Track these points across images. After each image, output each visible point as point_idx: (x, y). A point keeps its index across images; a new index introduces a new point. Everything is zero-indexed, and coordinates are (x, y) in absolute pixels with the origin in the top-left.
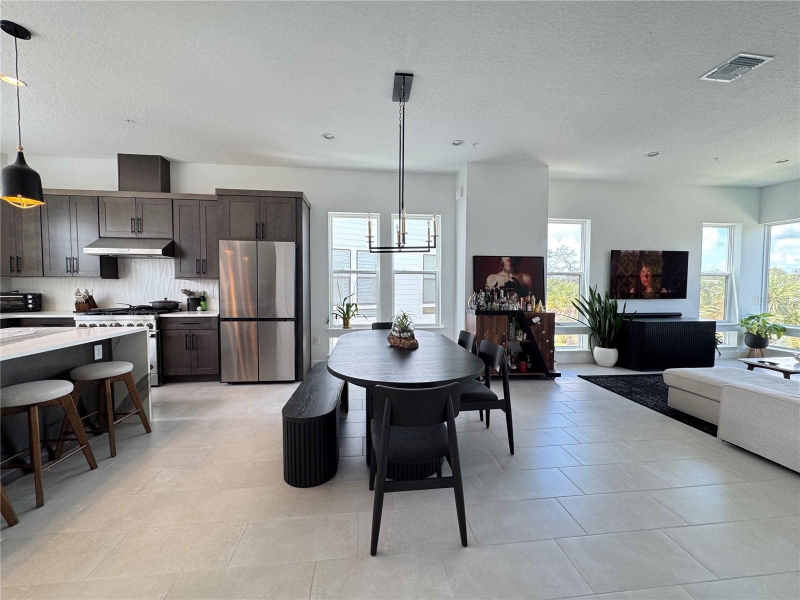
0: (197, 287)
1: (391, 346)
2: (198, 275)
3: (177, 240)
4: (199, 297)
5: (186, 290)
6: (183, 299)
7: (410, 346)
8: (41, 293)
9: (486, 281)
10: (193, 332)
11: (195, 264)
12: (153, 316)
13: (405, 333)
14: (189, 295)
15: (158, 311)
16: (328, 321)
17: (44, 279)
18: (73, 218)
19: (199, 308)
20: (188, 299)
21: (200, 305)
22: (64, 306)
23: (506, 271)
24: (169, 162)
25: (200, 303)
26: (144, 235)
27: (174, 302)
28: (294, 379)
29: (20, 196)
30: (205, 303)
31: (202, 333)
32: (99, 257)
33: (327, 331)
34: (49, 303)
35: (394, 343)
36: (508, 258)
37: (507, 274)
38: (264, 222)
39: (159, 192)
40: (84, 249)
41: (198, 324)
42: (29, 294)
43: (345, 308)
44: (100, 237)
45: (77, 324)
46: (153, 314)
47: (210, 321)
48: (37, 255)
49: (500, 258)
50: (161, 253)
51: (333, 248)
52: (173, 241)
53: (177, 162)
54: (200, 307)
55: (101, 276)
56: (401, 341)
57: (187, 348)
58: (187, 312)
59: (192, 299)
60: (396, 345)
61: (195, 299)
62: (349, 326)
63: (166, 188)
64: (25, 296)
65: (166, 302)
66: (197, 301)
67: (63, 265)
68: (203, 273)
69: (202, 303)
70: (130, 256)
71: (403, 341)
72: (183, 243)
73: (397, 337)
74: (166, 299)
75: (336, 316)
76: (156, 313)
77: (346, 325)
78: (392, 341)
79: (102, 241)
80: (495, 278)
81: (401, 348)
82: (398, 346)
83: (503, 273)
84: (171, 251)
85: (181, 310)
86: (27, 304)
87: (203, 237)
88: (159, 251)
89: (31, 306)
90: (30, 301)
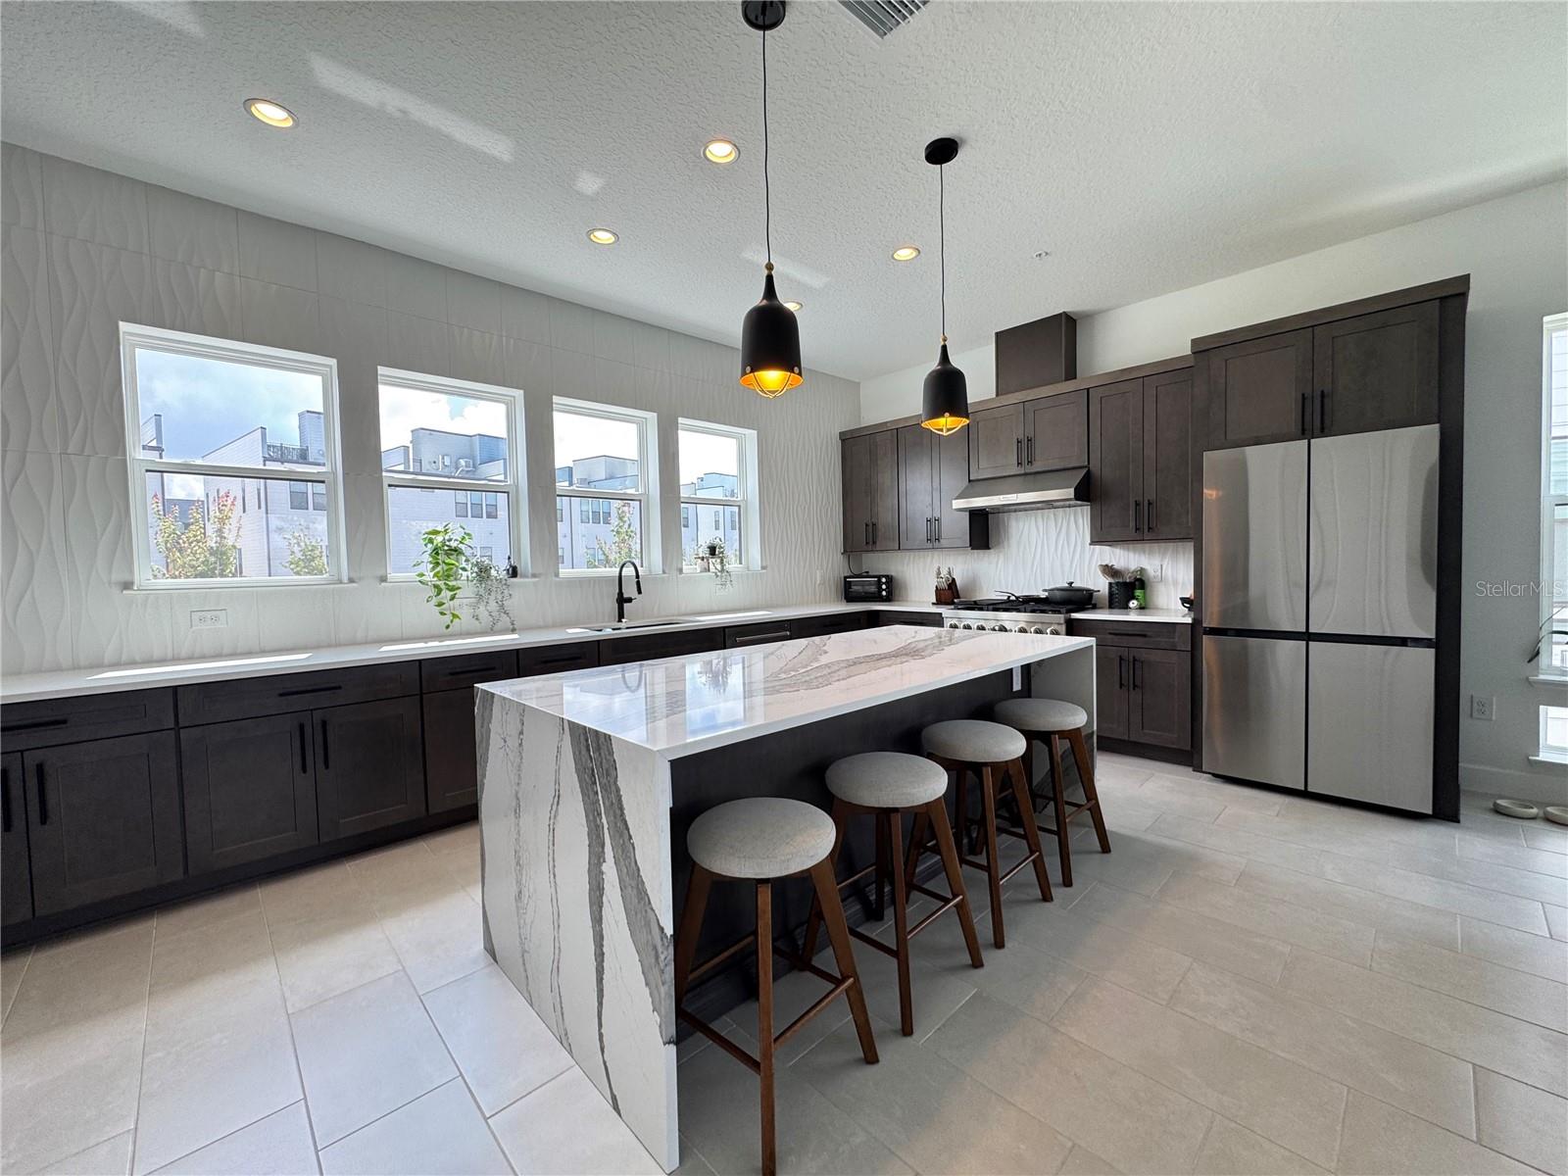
0: (1128, 559)
2: (1136, 535)
3: (1095, 466)
4: (1132, 580)
5: (1107, 565)
6: (1101, 585)
8: (893, 574)
10: (1135, 652)
11: (1132, 512)
12: (1062, 616)
14: (1112, 577)
15: (1065, 607)
16: (1538, 653)
17: (899, 553)
19: (1133, 604)
20: (1110, 584)
21: (1133, 598)
22: (920, 597)
24: (1075, 321)
25: (1133, 593)
26: (1037, 467)
27: (1088, 590)
28: (1428, 811)
29: (947, 414)
30: (1145, 593)
31: (1155, 656)
32: (968, 514)
33: (1531, 683)
34: (906, 588)
38: (1327, 389)
39: (1058, 382)
40: (954, 502)
41: (1145, 636)
42: (883, 576)
44: (970, 481)
45: (947, 623)
46: (1059, 612)
47: (1174, 632)
48: (893, 518)
50: (1072, 496)
52: (1090, 471)
53: (1089, 316)
54: (1135, 602)
55: (971, 545)
57: (1121, 685)
58: (1108, 611)
59: (1117, 584)
61: (1125, 583)
63: (1071, 374)
64: (879, 577)
65: (1072, 589)
66: (1129, 588)
67: (921, 529)
68: (1149, 528)
69: (1138, 593)
70: (1006, 508)
72: (1106, 471)
74: (1071, 583)
76: (1062, 610)
79: (974, 486)
84: (1086, 492)
85: (1094, 607)
86: (880, 590)
87: (1150, 452)
88: (1070, 492)
89: (884, 593)
90: (884, 587)
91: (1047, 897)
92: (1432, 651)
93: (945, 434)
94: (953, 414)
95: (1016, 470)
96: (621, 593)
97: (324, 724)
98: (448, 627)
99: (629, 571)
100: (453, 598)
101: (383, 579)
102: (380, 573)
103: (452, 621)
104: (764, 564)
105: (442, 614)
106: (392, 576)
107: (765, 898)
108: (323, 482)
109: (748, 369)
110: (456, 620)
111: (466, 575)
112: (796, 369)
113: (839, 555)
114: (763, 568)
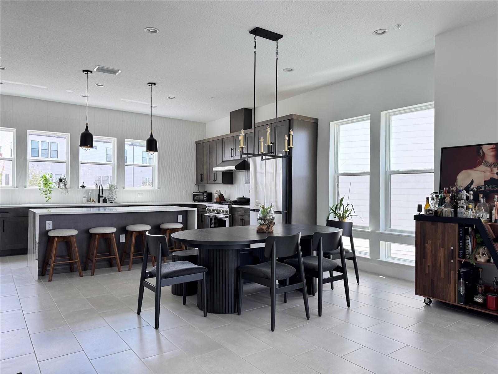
9: (456, 178)
10: (243, 217)
12: (229, 206)
23: (487, 164)
24: (251, 110)
26: (236, 158)
27: (248, 198)
31: (246, 218)
32: (222, 172)
36: (492, 146)
37: (489, 169)
40: (213, 168)
41: (245, 212)
44: (223, 161)
45: (207, 208)
48: (207, 173)
49: (479, 147)
50: (235, 168)
52: (245, 160)
55: (223, 183)
64: (204, 193)
65: (243, 198)
67: (212, 178)
74: (243, 196)
76: (232, 204)
79: (224, 163)
80: (469, 175)
83: (482, 167)
84: (244, 167)
89: (205, 199)
90: (205, 196)
94: (153, 151)
95: (232, 159)
96: (99, 194)
97: (4, 221)
98: (47, 201)
100: (50, 193)
101: (25, 187)
102: (24, 185)
103: (49, 200)
104: (159, 187)
105: (46, 197)
106: (28, 185)
108: (12, 160)
109: (80, 146)
110: (50, 200)
111: (54, 186)
113: (194, 185)
114: (158, 188)
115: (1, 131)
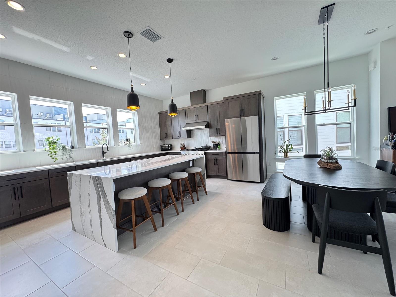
0: (217, 139)
1: (321, 167)
2: (217, 135)
3: (209, 122)
4: (217, 144)
5: (213, 141)
6: (212, 145)
7: (335, 167)
8: (172, 144)
10: (217, 158)
11: (216, 130)
12: (203, 152)
13: (331, 160)
14: (214, 143)
15: (205, 150)
16: (276, 154)
17: (172, 139)
18: (179, 118)
19: (218, 148)
21: (218, 147)
22: (177, 149)
24: (205, 91)
26: (199, 121)
27: (209, 146)
28: (259, 182)
29: (173, 113)
30: (220, 146)
31: (220, 158)
32: (186, 131)
33: (275, 159)
34: (174, 148)
35: (323, 166)
38: (243, 109)
39: (203, 103)
40: (183, 128)
41: (218, 154)
42: (169, 145)
43: (285, 148)
44: (186, 124)
45: (182, 154)
46: (203, 151)
47: (223, 153)
48: (171, 132)
50: (205, 127)
51: (277, 116)
52: (208, 122)
53: (208, 90)
55: (187, 137)
56: (328, 164)
57: (215, 164)
58: (213, 150)
59: (215, 145)
60: (324, 167)
61: (216, 144)
62: (288, 157)
63: (205, 102)
64: (168, 145)
65: (206, 146)
66: (217, 145)
67: (177, 135)
68: (219, 134)
69: (218, 146)
70: (194, 129)
71: (330, 164)
72: (211, 123)
73: (325, 162)
74: (206, 145)
75: (280, 151)
76: (204, 150)
77: (286, 156)
78: (321, 164)
79: (187, 125)
81: (328, 168)
82: (326, 168)
84: (208, 126)
85: (211, 149)
86: (169, 148)
87: (218, 118)
88: (204, 127)
89: (170, 149)
91: (194, 203)
92: (259, 154)
93: (173, 116)
94: (174, 113)
95: (196, 122)
96: (103, 151)
97: (21, 187)
98: (54, 162)
99: (105, 146)
100: (55, 154)
101: (34, 150)
102: (33, 149)
103: (55, 160)
105: (52, 158)
106: (36, 150)
107: (133, 202)
108: (13, 126)
109: (128, 106)
110: (57, 160)
111: (59, 149)
112: (138, 106)
113: (159, 140)
114: (140, 144)
115: (1, 96)
